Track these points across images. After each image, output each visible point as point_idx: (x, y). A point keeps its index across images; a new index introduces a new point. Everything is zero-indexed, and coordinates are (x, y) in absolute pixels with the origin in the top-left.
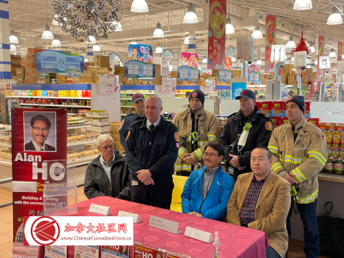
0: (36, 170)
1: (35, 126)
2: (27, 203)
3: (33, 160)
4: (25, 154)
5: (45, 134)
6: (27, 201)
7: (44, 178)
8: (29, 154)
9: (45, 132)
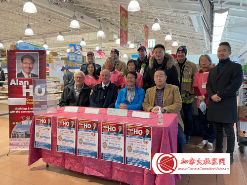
0: (25, 91)
1: (24, 62)
2: (19, 112)
3: (23, 84)
4: (17, 80)
5: (31, 67)
6: (19, 110)
7: (31, 95)
8: (19, 80)
9: (31, 66)
